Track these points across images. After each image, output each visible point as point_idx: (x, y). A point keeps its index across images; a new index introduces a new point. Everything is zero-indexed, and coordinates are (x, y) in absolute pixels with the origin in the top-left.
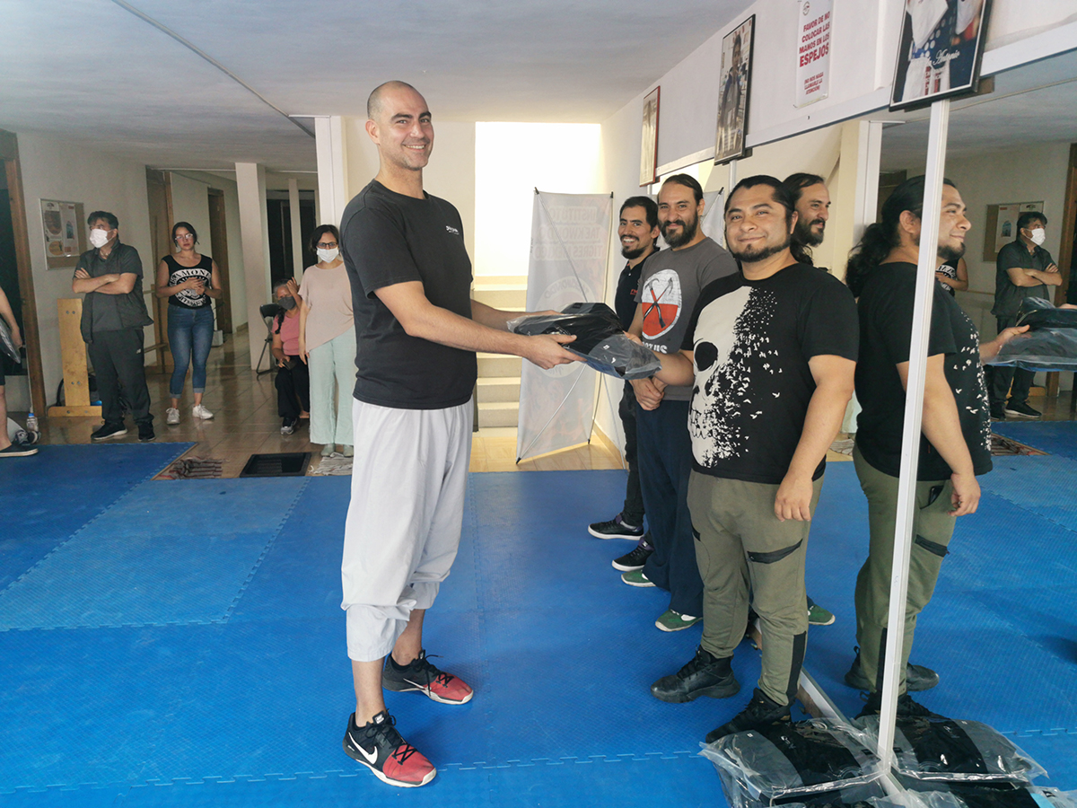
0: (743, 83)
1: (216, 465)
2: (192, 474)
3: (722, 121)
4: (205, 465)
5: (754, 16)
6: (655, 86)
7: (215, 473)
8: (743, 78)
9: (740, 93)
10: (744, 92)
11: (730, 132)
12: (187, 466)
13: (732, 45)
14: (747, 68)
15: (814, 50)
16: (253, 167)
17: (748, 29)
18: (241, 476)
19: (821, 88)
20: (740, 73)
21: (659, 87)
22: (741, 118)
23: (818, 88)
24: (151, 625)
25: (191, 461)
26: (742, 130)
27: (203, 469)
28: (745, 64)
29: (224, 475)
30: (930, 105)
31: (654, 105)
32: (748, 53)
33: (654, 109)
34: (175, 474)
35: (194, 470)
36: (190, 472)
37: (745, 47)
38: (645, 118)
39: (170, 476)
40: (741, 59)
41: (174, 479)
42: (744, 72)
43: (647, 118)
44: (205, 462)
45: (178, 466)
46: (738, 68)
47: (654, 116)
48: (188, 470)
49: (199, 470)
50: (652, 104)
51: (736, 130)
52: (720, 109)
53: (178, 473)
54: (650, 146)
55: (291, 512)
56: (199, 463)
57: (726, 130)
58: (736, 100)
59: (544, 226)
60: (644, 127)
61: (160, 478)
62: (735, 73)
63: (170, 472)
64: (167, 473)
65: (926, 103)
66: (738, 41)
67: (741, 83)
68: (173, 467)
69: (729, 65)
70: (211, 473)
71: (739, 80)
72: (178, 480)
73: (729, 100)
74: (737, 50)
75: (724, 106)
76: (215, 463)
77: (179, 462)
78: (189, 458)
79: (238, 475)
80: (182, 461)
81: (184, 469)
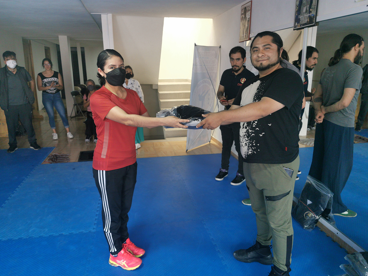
1: (67, 157)
2: (58, 161)
3: (298, 12)
4: (61, 156)
7: (67, 160)
11: (305, 16)
12: (55, 158)
18: (79, 161)
25: (56, 155)
27: (62, 159)
29: (71, 161)
34: (51, 161)
35: (58, 159)
36: (57, 160)
39: (49, 162)
41: (51, 163)
44: (62, 155)
45: (51, 157)
48: (55, 159)
49: (60, 159)
51: (310, 14)
53: (52, 160)
56: (59, 156)
57: (303, 15)
61: (45, 163)
63: (48, 160)
64: (47, 161)
68: (49, 158)
70: (66, 160)
72: (53, 164)
76: (66, 155)
77: (51, 156)
78: (55, 154)
79: (77, 160)
80: (52, 155)
81: (54, 159)
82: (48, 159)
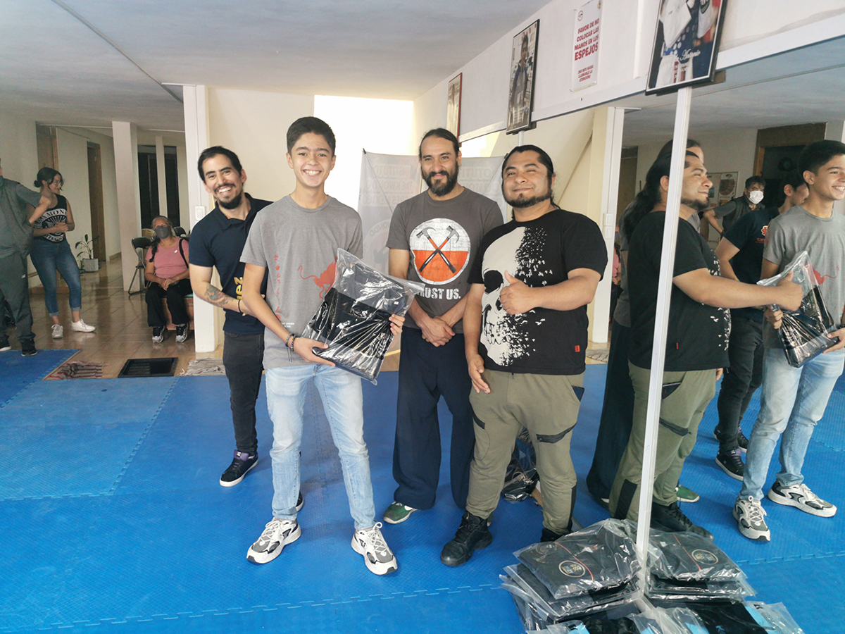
0: (530, 72)
1: (97, 368)
2: (77, 375)
3: (512, 101)
4: (86, 367)
5: (538, 21)
6: (458, 72)
7: (97, 375)
8: (530, 68)
9: (527, 80)
10: (530, 79)
11: (519, 109)
12: (73, 369)
13: (521, 42)
14: (533, 61)
15: (587, 47)
16: (128, 124)
17: (534, 30)
18: (119, 377)
19: (591, 77)
20: (527, 64)
21: (461, 74)
22: (528, 98)
23: (589, 77)
24: (49, 498)
25: (76, 365)
26: (529, 108)
27: (86, 371)
28: (531, 58)
29: (104, 376)
30: (677, 91)
31: (457, 87)
32: (534, 49)
33: (456, 91)
34: (63, 375)
35: (78, 372)
36: (75, 374)
37: (531, 44)
38: (450, 97)
39: (58, 377)
40: (528, 53)
41: (62, 379)
42: (531, 63)
43: (452, 97)
44: (88, 365)
45: (65, 369)
46: (525, 61)
47: (457, 96)
48: (73, 372)
49: (83, 371)
50: (456, 87)
51: (524, 108)
52: (511, 91)
53: (66, 374)
54: (454, 119)
55: (163, 405)
56: (83, 367)
57: (516, 108)
58: (524, 85)
59: (369, 179)
60: (449, 105)
61: (51, 378)
62: (523, 64)
63: (58, 373)
64: (55, 375)
65: (674, 89)
66: (525, 40)
67: (528, 72)
68: (61, 369)
69: (518, 57)
70: (92, 374)
71: (526, 69)
72: (65, 380)
73: (518, 85)
74: (525, 46)
75: (514, 90)
76: (97, 366)
77: (66, 365)
78: (74, 362)
79: (117, 375)
80: (69, 364)
81: (70, 371)
82: (59, 371)
